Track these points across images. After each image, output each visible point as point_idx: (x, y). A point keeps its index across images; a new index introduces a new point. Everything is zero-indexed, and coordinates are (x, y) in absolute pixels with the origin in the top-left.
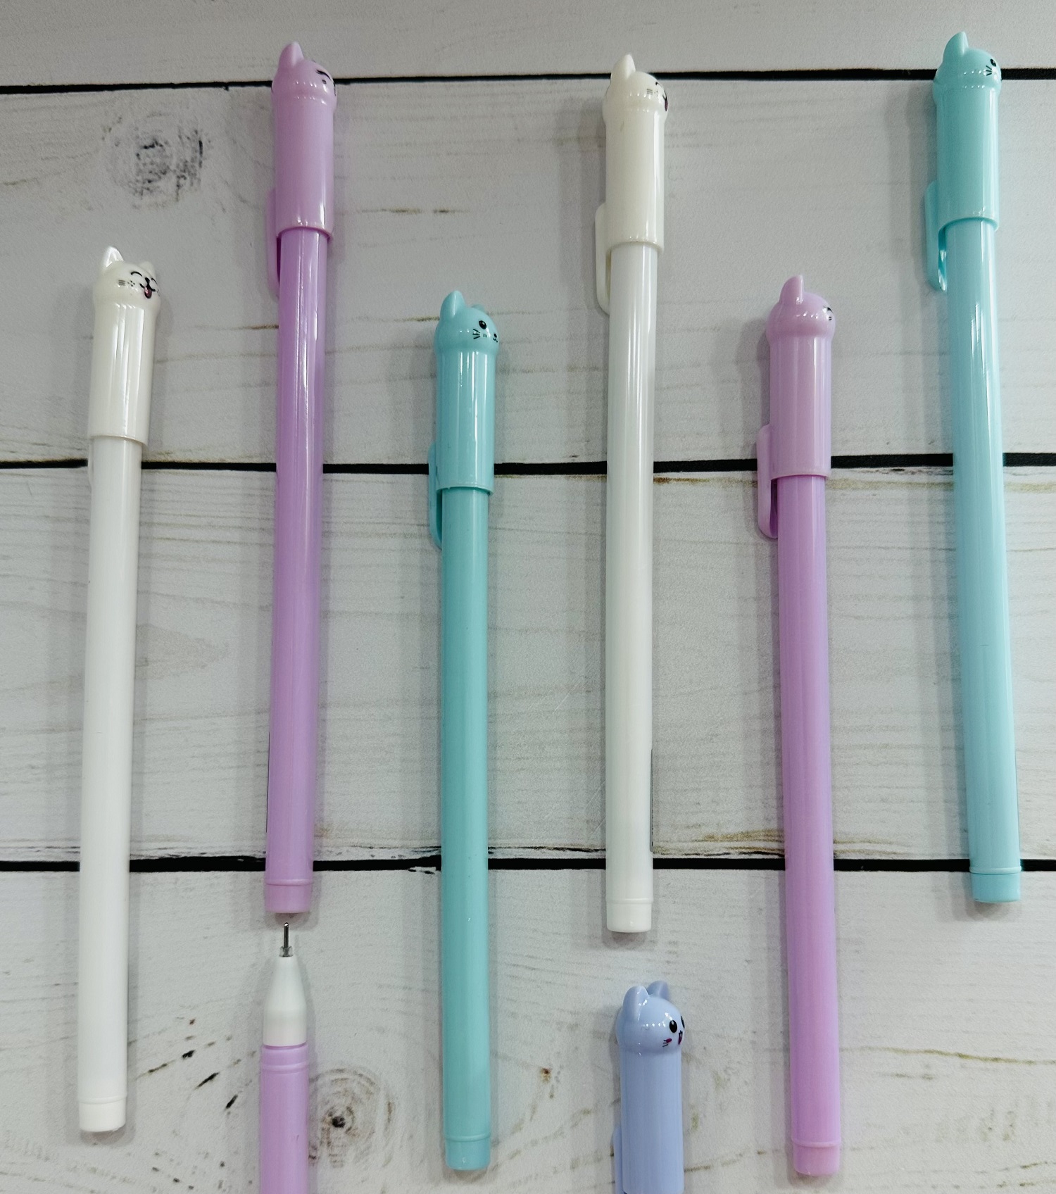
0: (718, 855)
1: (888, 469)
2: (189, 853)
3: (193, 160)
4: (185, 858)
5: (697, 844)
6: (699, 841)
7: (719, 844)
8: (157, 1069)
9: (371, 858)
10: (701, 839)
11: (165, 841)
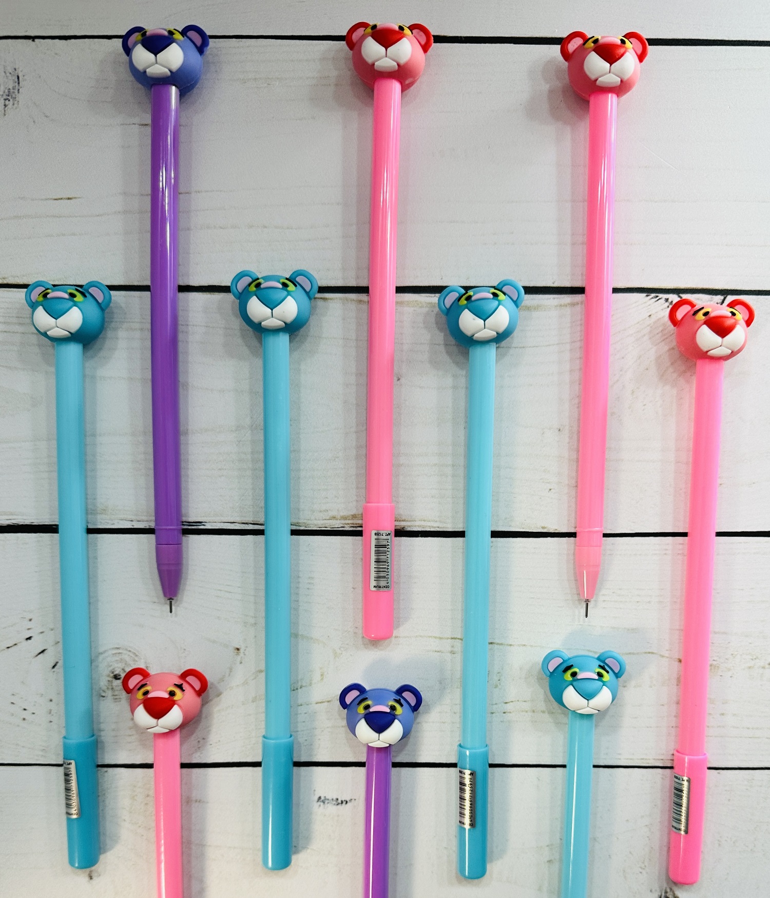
0: (338, 528)
2: (24, 522)
3: (13, 89)
4: (22, 525)
5: (326, 521)
6: (327, 520)
7: (339, 522)
8: (11, 647)
9: (132, 527)
10: (328, 518)
11: (10, 515)
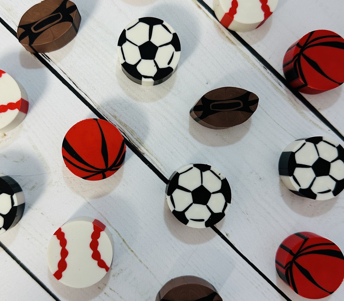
1: (262, 65)
